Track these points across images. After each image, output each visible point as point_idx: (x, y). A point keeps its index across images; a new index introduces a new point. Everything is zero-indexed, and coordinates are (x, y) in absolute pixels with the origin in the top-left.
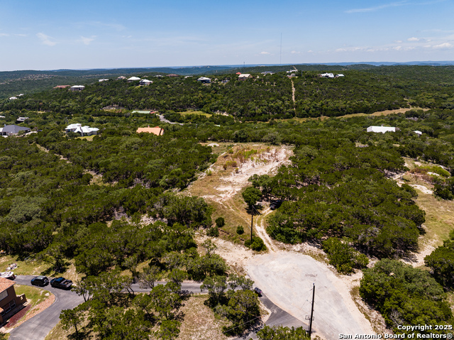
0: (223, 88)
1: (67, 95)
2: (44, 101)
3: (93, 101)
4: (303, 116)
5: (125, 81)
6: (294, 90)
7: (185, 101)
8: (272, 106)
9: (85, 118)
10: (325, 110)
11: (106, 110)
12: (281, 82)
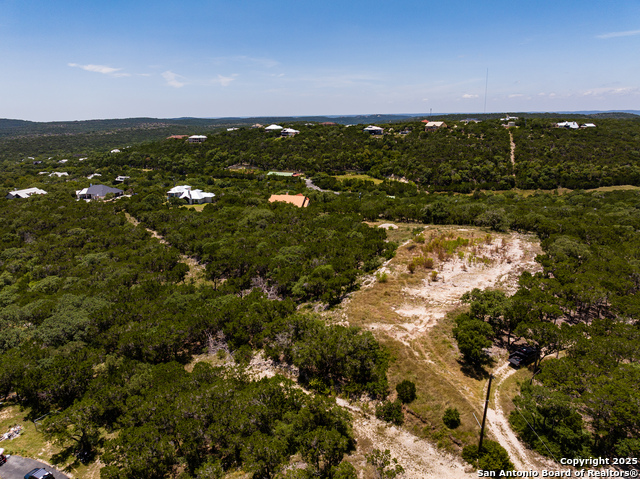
0: (402, 142)
1: (184, 147)
2: (152, 155)
3: (216, 157)
4: (529, 187)
5: (261, 130)
6: (513, 146)
7: (343, 159)
8: (478, 170)
9: (203, 180)
10: (566, 178)
11: (233, 169)
12: (492, 134)
